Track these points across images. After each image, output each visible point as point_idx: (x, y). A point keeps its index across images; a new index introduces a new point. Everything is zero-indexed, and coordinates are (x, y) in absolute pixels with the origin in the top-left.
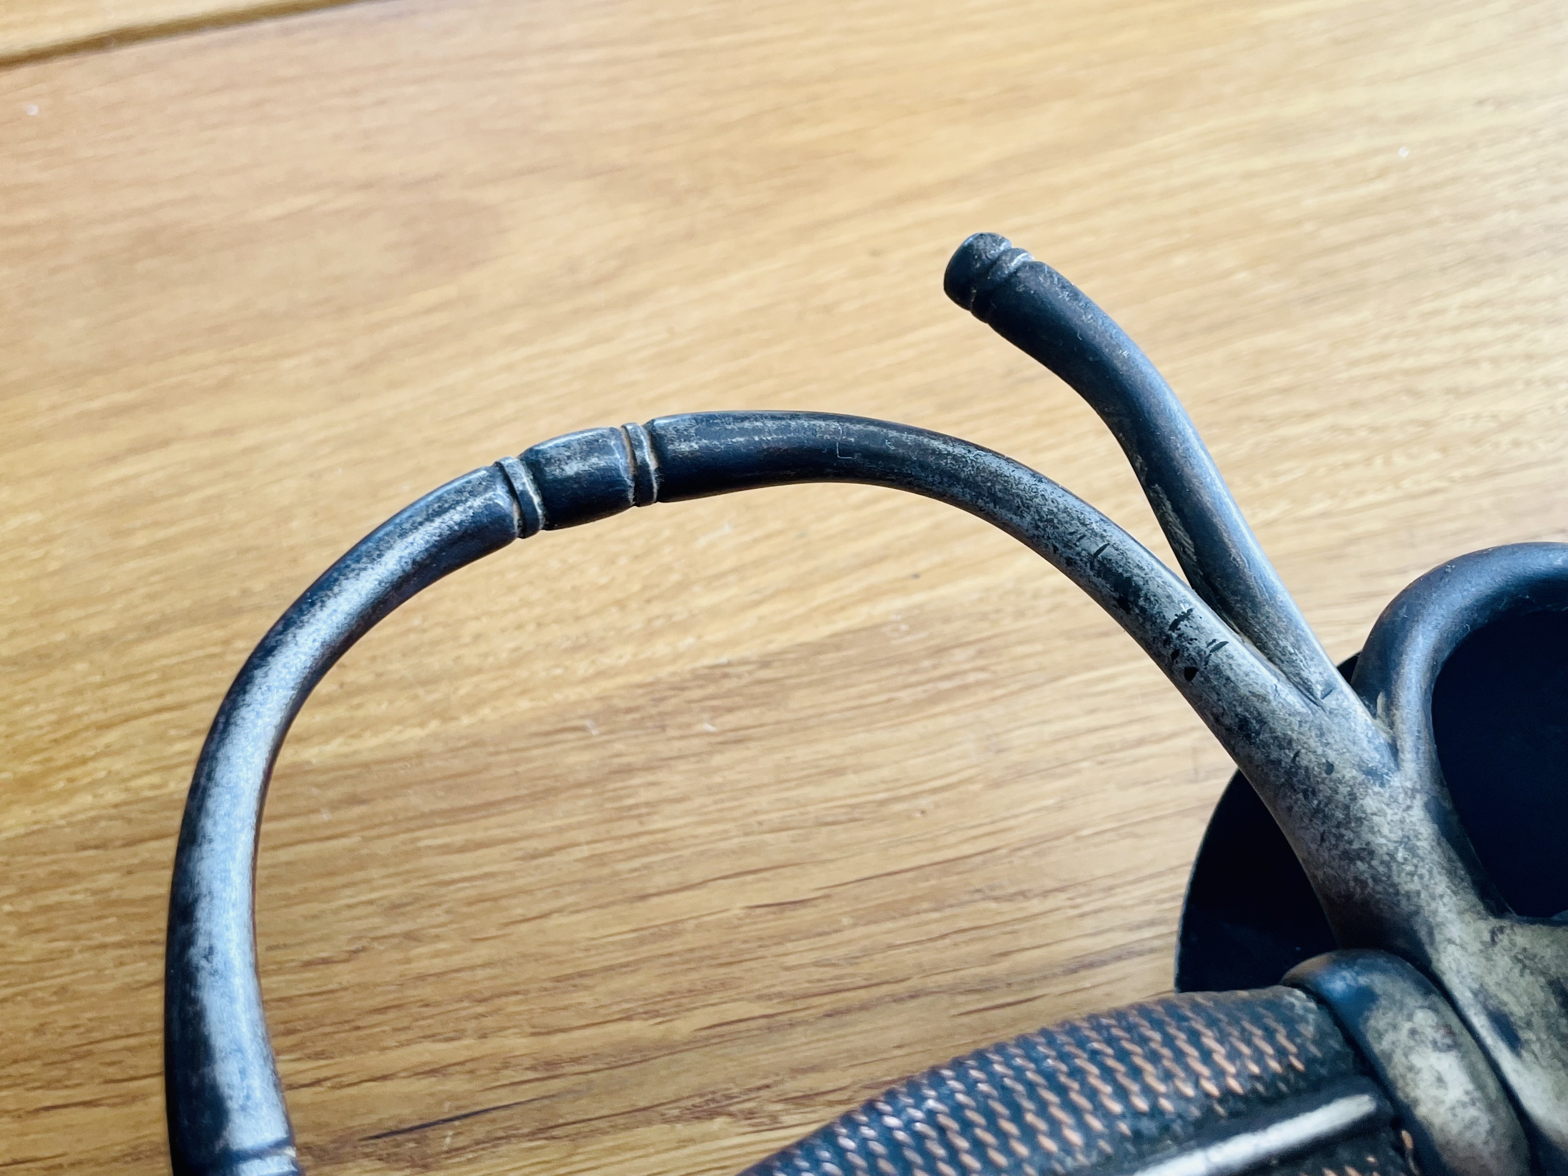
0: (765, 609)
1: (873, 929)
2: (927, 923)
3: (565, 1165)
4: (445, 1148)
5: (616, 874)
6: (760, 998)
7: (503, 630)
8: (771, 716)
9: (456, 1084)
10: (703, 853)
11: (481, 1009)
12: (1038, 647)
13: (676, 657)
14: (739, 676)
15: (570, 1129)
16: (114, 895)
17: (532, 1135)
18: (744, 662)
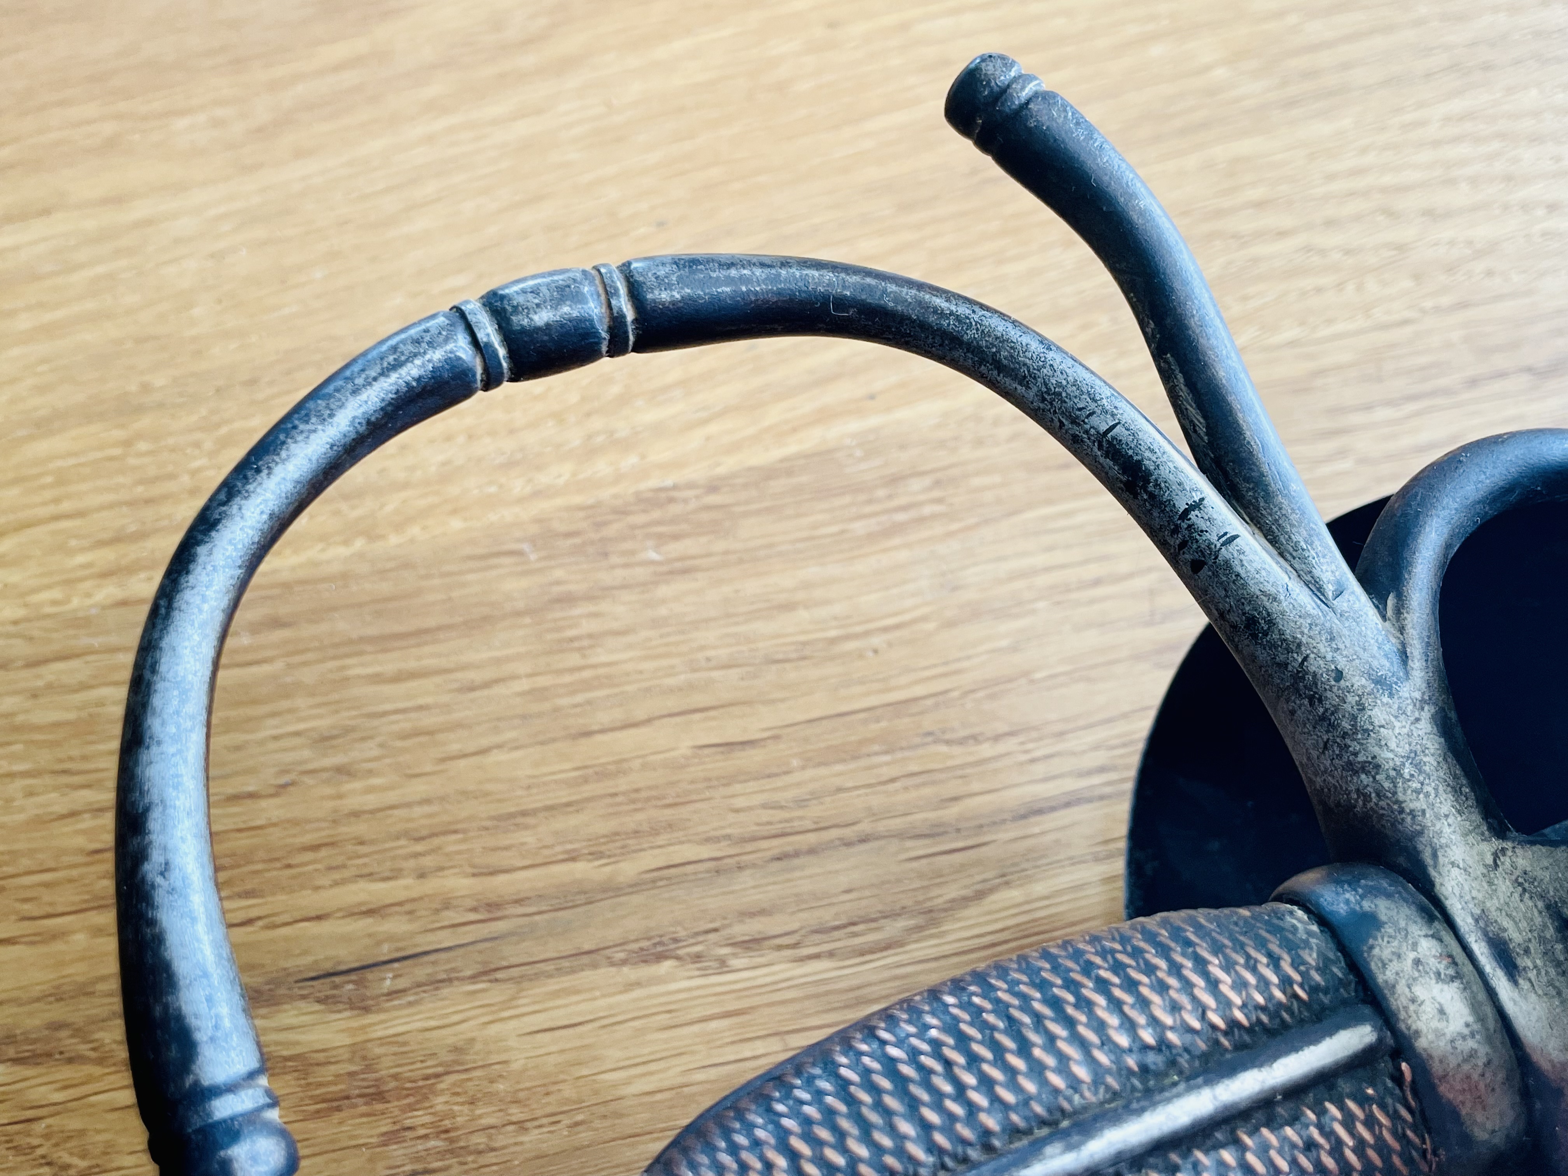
0: (713, 428)
1: (823, 771)
2: (879, 766)
3: (509, 1008)
4: (386, 991)
5: (556, 710)
6: (708, 840)
7: (432, 441)
8: (720, 546)
9: (396, 925)
10: (648, 690)
11: (419, 848)
12: (997, 479)
13: (618, 478)
14: (685, 501)
15: (515, 972)
16: (20, 719)
17: (474, 978)
18: (691, 486)
